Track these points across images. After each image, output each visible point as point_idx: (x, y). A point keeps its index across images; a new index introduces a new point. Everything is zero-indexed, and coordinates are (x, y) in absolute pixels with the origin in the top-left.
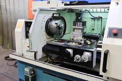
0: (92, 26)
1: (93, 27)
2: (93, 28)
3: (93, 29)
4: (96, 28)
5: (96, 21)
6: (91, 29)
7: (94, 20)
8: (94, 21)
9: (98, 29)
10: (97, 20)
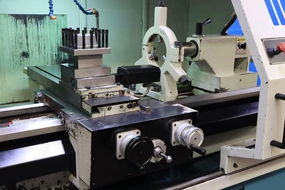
0: (21, 44)
1: (25, 45)
2: (26, 50)
3: (25, 55)
4: (33, 49)
5: (32, 26)
6: (18, 54)
7: (25, 23)
8: (23, 26)
9: (42, 49)
10: (33, 20)
